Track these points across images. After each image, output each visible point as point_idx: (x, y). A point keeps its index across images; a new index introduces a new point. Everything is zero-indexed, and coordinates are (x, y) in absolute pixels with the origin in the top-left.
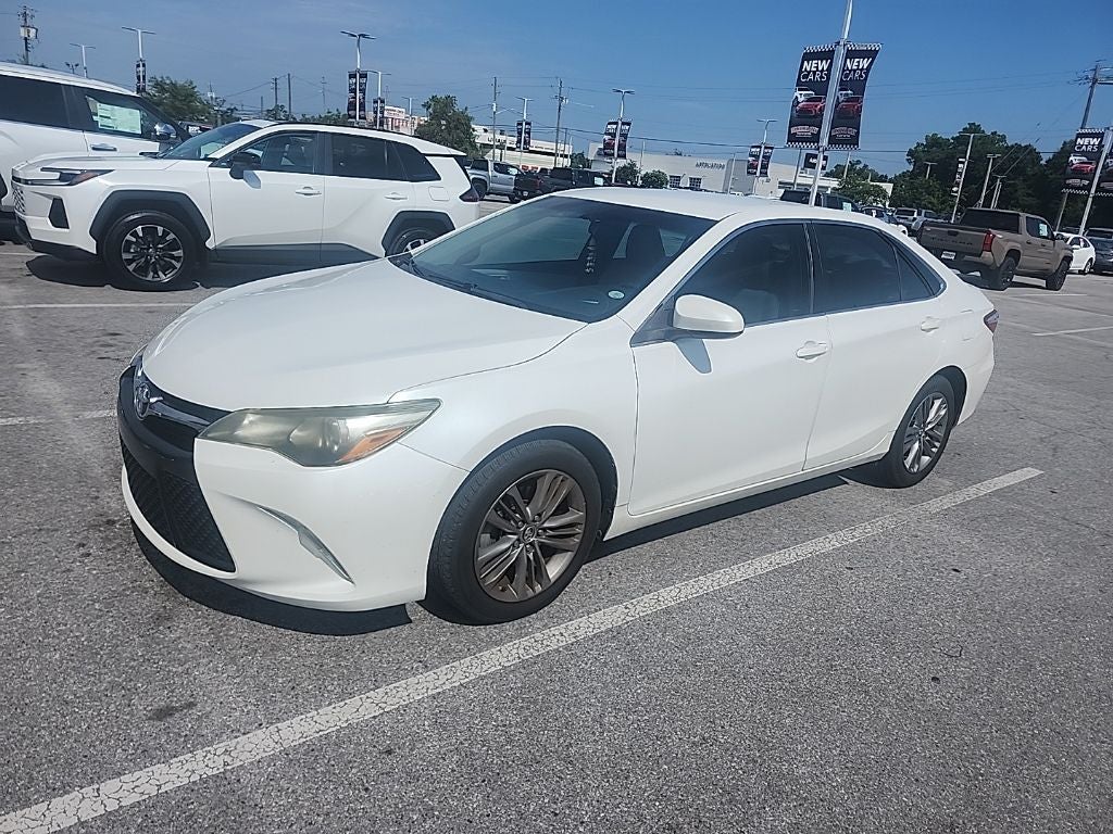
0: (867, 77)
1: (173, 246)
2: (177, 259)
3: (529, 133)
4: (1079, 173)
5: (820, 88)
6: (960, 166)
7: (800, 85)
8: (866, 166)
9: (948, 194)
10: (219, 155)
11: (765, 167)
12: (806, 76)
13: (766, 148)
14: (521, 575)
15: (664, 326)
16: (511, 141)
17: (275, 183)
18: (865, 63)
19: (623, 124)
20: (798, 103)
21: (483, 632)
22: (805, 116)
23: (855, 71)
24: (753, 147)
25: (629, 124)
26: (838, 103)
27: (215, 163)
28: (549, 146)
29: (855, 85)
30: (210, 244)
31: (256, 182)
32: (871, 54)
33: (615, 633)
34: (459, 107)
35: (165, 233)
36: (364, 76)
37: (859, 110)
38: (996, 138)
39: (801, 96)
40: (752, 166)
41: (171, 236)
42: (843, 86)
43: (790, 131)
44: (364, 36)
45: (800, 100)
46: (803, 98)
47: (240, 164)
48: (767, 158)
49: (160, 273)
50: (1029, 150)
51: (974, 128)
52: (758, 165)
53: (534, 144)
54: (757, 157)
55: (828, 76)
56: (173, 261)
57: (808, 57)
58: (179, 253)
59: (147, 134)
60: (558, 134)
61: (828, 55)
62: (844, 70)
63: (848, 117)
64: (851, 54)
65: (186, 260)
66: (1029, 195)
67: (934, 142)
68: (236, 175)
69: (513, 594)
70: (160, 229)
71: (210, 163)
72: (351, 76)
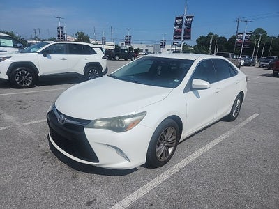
0: (191, 23)
2: (31, 79)
3: (105, 40)
4: (239, 43)
5: (180, 26)
7: (176, 26)
10: (39, 51)
12: (177, 23)
15: (189, 88)
17: (55, 57)
18: (191, 19)
21: (157, 170)
22: (177, 33)
23: (188, 21)
26: (185, 29)
27: (39, 53)
28: (110, 43)
29: (189, 25)
30: (39, 75)
31: (50, 58)
32: (192, 17)
33: (188, 166)
34: (86, 35)
36: (62, 28)
37: (190, 31)
38: (216, 36)
40: (161, 45)
41: (29, 73)
42: (186, 25)
43: (174, 37)
45: (176, 29)
47: (45, 53)
49: (26, 84)
50: (224, 38)
51: (211, 34)
52: (163, 45)
53: (107, 43)
54: (162, 43)
55: (182, 22)
57: (177, 18)
59: (14, 47)
60: (112, 40)
61: (182, 18)
62: (186, 21)
63: (188, 32)
64: (187, 17)
67: (202, 37)
68: (45, 56)
69: (163, 159)
70: (25, 72)
71: (37, 53)
72: (58, 28)
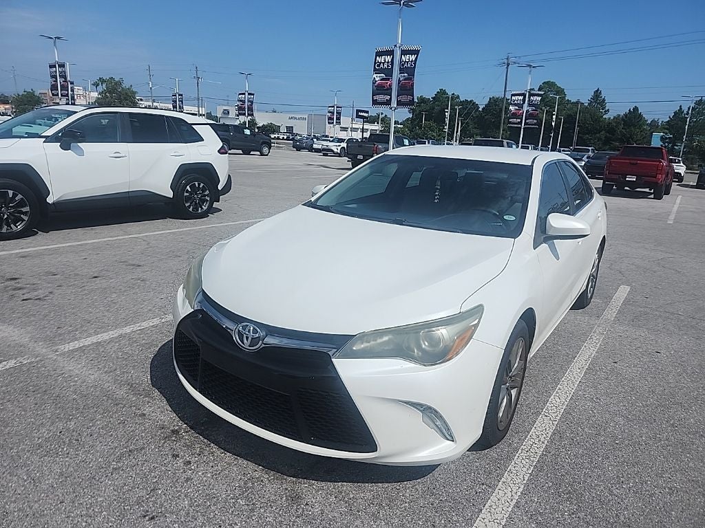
0: (415, 65)
1: (22, 204)
2: (25, 213)
3: (182, 101)
4: (515, 115)
5: (388, 73)
6: (446, 114)
7: (376, 71)
8: (386, 116)
9: (442, 130)
11: (338, 119)
12: (379, 66)
13: (337, 107)
17: (92, 149)
18: (413, 57)
19: (249, 94)
20: (376, 81)
22: (380, 90)
23: (408, 62)
24: (329, 107)
25: (253, 94)
26: (399, 81)
27: (48, 139)
28: (193, 109)
29: (409, 70)
30: (50, 200)
31: (81, 153)
32: (416, 52)
35: (15, 195)
36: (62, 66)
37: (412, 85)
39: (378, 77)
40: (330, 119)
41: (20, 197)
42: (402, 71)
43: (373, 98)
44: (59, 38)
45: (377, 79)
46: (378, 79)
47: (68, 139)
48: (339, 113)
49: (12, 225)
50: (471, 103)
51: (443, 92)
52: (333, 118)
54: (333, 113)
55: (392, 64)
56: (22, 216)
57: (379, 54)
58: (27, 209)
60: (198, 100)
61: (390, 53)
62: (401, 62)
63: (406, 89)
64: (404, 53)
65: (32, 215)
66: (475, 128)
68: (65, 147)
70: (11, 193)
71: (44, 139)
72: (51, 67)
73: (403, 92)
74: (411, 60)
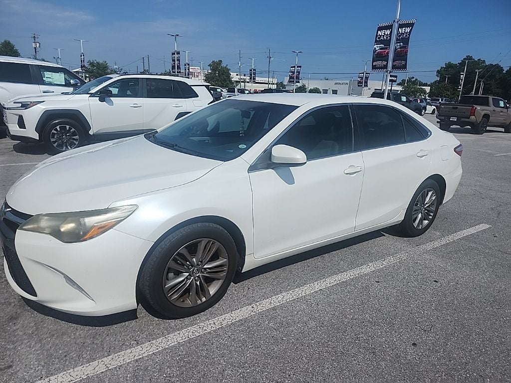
0: (409, 36)
1: (74, 134)
2: (76, 140)
3: (255, 74)
5: (387, 43)
6: (462, 76)
7: (377, 42)
8: (416, 79)
9: (455, 90)
10: (93, 91)
11: (366, 82)
12: (379, 38)
13: (366, 73)
14: (193, 293)
15: (266, 161)
16: (248, 78)
18: (408, 30)
19: (298, 67)
20: (376, 50)
21: (173, 323)
22: (379, 57)
23: (403, 34)
24: (360, 73)
25: (300, 67)
26: (396, 49)
27: (92, 95)
28: (266, 80)
29: (404, 40)
31: (111, 103)
32: (411, 25)
34: (224, 65)
35: (70, 129)
36: (178, 53)
37: (406, 52)
38: (481, 62)
39: (377, 47)
41: (73, 130)
42: (398, 41)
43: (373, 64)
44: (178, 35)
45: (377, 49)
46: (378, 48)
47: (104, 95)
48: (367, 78)
49: (69, 147)
50: (497, 66)
51: (469, 58)
52: (363, 82)
53: (258, 79)
54: (362, 78)
55: (390, 37)
56: (74, 141)
57: (380, 29)
58: (77, 137)
59: (67, 84)
60: (269, 73)
61: (390, 27)
62: (398, 34)
63: (401, 57)
64: (401, 26)
65: (80, 141)
66: (498, 88)
67: (449, 66)
68: (102, 100)
69: (188, 303)
70: (68, 127)
71: (89, 95)
72: (173, 54)
73: (398, 58)
74: (406, 32)
